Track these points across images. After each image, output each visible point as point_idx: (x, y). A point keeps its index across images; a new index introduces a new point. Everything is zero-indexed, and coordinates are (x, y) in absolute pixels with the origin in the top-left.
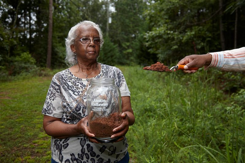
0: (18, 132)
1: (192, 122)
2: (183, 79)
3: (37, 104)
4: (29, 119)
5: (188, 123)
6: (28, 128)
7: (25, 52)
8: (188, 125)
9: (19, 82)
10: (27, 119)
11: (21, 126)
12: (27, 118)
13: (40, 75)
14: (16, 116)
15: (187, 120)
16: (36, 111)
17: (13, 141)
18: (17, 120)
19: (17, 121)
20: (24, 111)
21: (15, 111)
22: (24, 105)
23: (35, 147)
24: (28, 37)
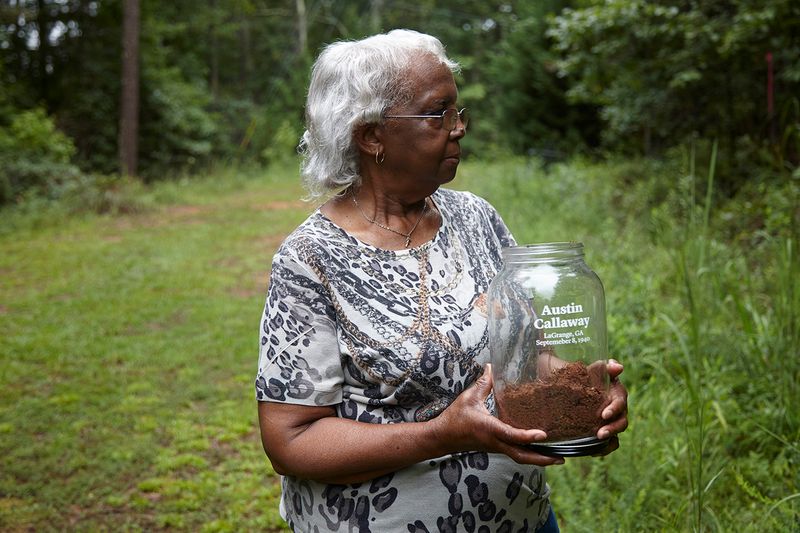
0: (70, 446)
1: (787, 400)
2: (727, 216)
3: (117, 334)
4: (99, 394)
5: (767, 403)
6: (105, 431)
7: (28, 108)
8: (768, 411)
9: (18, 240)
10: (94, 398)
11: (77, 425)
12: (93, 392)
13: (103, 208)
14: (44, 381)
15: (760, 393)
16: (120, 362)
17: (60, 481)
18: (55, 400)
19: (54, 405)
20: (73, 364)
21: (37, 362)
22: (67, 338)
23: (151, 505)
24: (33, 41)
